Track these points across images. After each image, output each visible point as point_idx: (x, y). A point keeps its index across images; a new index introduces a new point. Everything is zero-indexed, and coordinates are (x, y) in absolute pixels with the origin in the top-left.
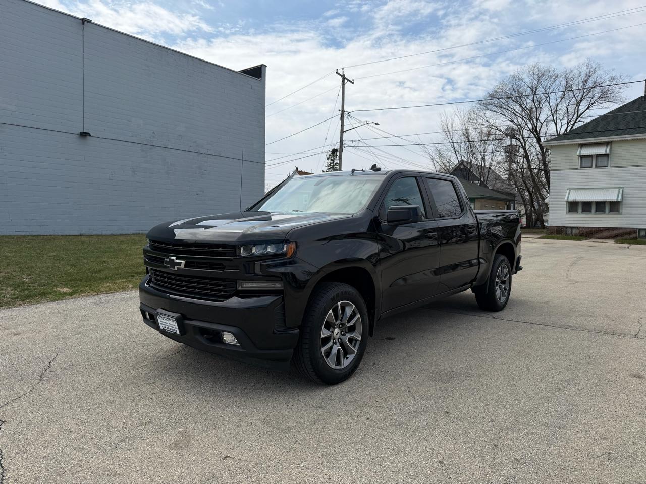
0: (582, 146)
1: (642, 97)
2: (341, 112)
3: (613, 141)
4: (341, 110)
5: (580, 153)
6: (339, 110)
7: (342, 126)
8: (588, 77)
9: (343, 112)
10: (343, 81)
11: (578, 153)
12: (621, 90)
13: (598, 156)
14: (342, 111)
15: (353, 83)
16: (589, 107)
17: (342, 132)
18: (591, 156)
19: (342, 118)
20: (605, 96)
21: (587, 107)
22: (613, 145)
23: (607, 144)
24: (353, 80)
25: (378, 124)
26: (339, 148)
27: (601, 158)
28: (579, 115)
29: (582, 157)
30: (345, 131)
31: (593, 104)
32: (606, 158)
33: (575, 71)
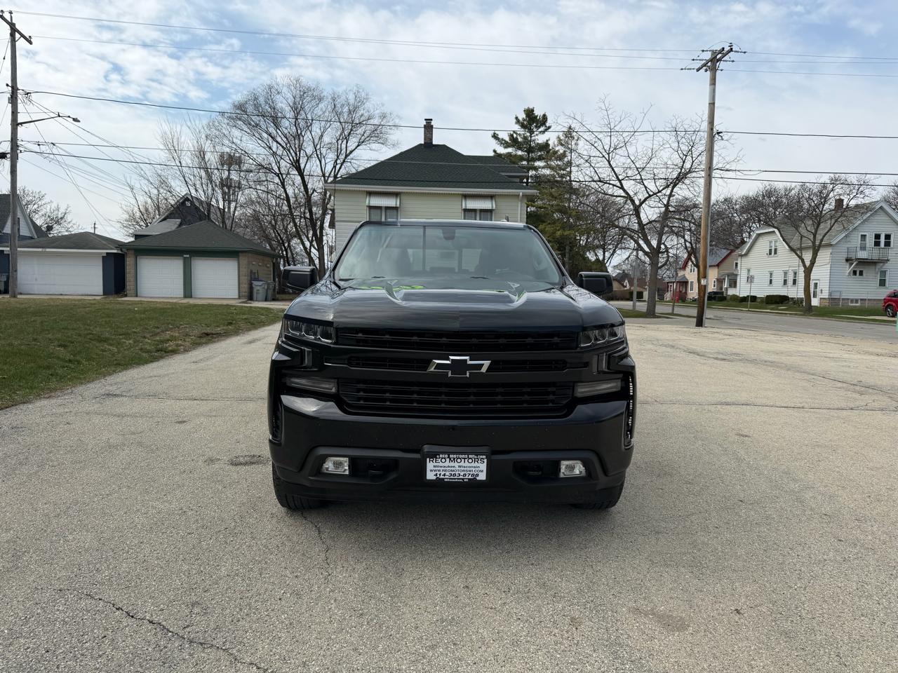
0: (370, 194)
1: (421, 145)
2: (10, 89)
3: (402, 193)
4: (10, 85)
5: (369, 203)
6: (7, 85)
7: (15, 113)
8: (356, 109)
9: (14, 89)
10: (12, 35)
11: (367, 202)
12: (392, 132)
13: (387, 208)
14: (12, 87)
15: (30, 43)
16: (358, 146)
17: (15, 124)
18: (379, 208)
19: (13, 99)
20: (376, 134)
21: (357, 144)
22: (403, 197)
23: (396, 195)
24: (30, 37)
25: (79, 121)
26: (9, 150)
27: (391, 211)
28: (348, 152)
29: (370, 208)
30: (21, 124)
31: (363, 142)
32: (395, 211)
33: (343, 97)
